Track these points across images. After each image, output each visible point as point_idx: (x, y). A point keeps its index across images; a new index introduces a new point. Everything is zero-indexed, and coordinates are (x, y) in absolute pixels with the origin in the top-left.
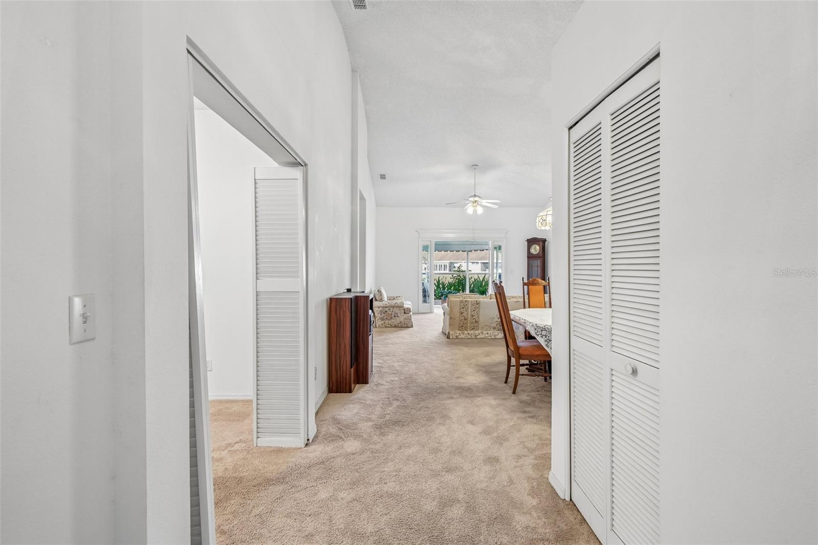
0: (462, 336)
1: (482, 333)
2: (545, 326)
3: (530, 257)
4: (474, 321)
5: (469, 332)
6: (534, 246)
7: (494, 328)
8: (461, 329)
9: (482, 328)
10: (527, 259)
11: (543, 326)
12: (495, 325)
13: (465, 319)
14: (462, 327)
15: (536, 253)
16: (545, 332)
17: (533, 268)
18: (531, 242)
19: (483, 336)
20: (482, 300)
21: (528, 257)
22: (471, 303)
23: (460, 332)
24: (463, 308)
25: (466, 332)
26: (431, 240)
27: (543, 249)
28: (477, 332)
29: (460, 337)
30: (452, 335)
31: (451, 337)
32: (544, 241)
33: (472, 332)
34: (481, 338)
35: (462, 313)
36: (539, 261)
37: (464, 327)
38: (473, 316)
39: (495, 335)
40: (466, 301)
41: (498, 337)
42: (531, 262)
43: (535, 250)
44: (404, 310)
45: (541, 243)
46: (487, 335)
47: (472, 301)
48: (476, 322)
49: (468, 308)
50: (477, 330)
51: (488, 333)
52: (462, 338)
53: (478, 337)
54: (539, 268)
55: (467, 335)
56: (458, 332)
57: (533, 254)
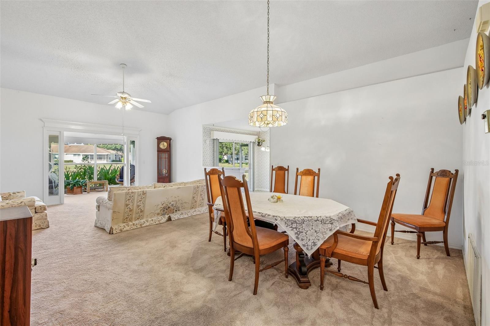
0: (127, 228)
1: (147, 221)
2: (294, 218)
3: (160, 151)
4: (140, 210)
5: (134, 222)
6: (163, 142)
7: (158, 214)
8: (125, 221)
9: (147, 216)
10: (157, 152)
11: (292, 219)
12: (159, 211)
13: (131, 210)
14: (127, 219)
15: (164, 148)
16: (296, 224)
17: (162, 159)
18: (160, 139)
19: (148, 224)
20: (147, 190)
21: (158, 151)
22: (138, 193)
23: (125, 224)
24: (129, 200)
25: (131, 223)
26: (60, 131)
27: (169, 145)
28: (142, 221)
29: (125, 229)
30: (116, 229)
31: (114, 232)
32: (170, 139)
33: (137, 222)
34: (147, 226)
35: (127, 205)
36: (167, 154)
37: (128, 219)
38: (138, 206)
39: (159, 220)
40: (132, 193)
41: (162, 221)
42: (160, 154)
43: (164, 145)
44: (35, 209)
45: (168, 141)
46: (151, 222)
47: (138, 192)
48: (142, 211)
49: (134, 200)
50: (142, 218)
51: (152, 220)
52: (127, 230)
53: (143, 226)
54: (167, 159)
55: (132, 226)
56: (122, 225)
57: (162, 149)
